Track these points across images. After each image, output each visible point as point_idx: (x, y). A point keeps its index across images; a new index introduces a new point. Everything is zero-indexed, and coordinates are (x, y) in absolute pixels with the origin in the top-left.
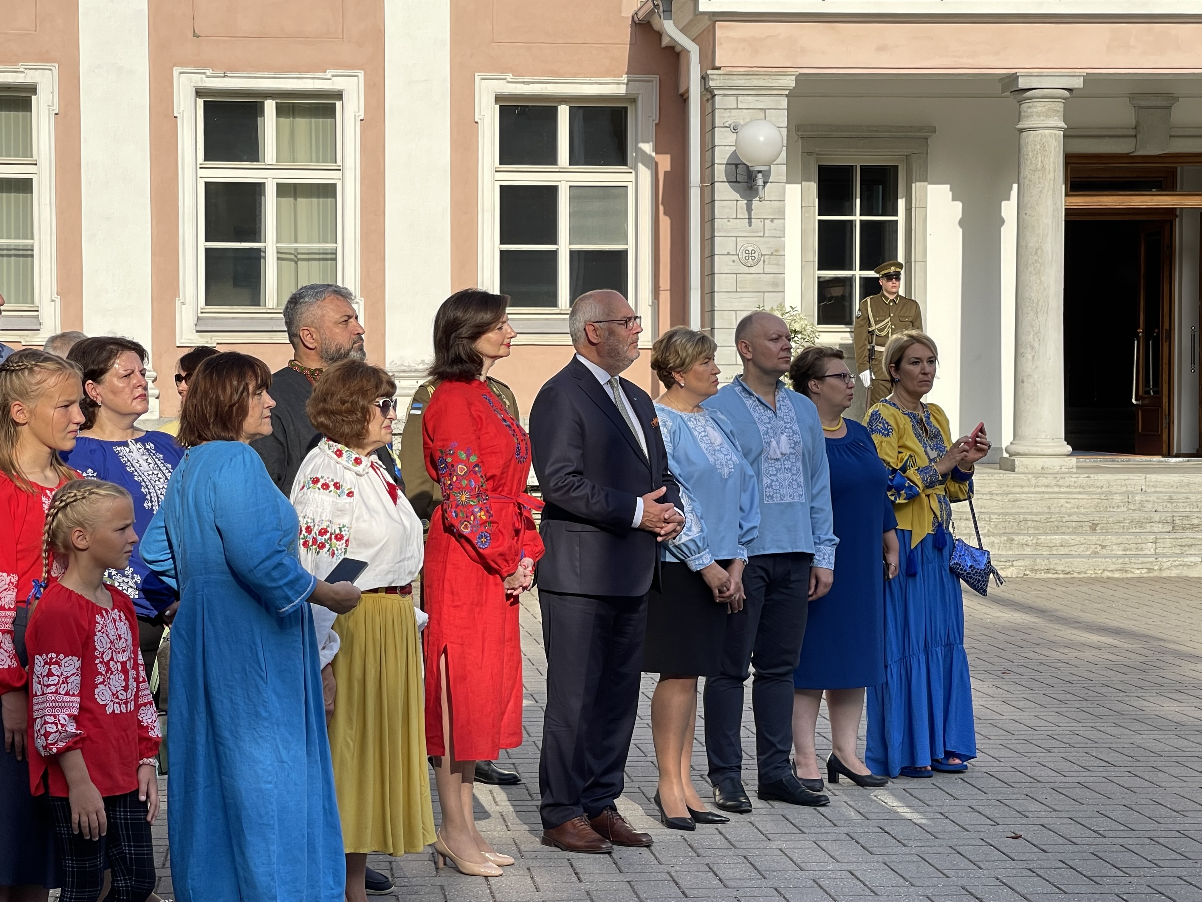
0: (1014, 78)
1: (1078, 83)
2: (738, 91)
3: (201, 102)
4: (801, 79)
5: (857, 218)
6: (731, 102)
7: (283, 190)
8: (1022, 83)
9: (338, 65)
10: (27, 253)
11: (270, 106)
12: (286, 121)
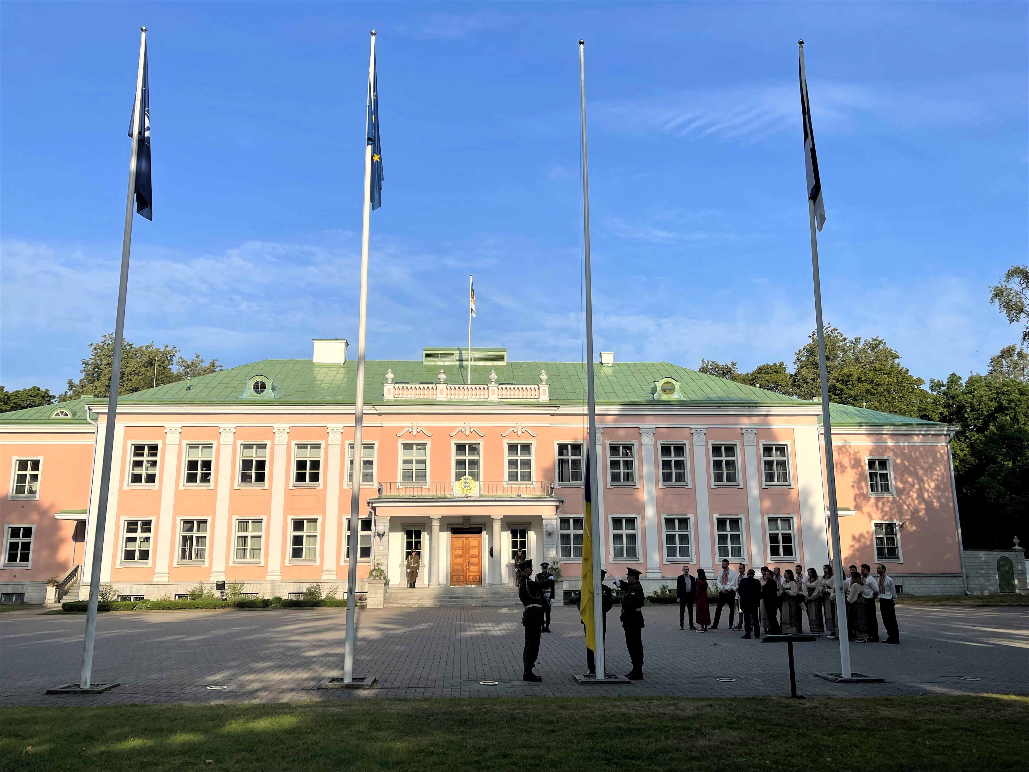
0: (429, 517)
1: (441, 517)
2: (380, 520)
3: (293, 521)
4: (391, 517)
5: (413, 540)
6: (379, 521)
7: (307, 536)
8: (431, 517)
9: (318, 514)
10: (260, 549)
11: (305, 521)
12: (309, 523)
